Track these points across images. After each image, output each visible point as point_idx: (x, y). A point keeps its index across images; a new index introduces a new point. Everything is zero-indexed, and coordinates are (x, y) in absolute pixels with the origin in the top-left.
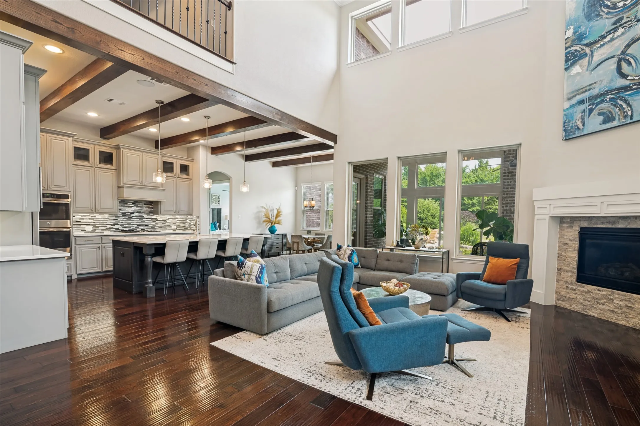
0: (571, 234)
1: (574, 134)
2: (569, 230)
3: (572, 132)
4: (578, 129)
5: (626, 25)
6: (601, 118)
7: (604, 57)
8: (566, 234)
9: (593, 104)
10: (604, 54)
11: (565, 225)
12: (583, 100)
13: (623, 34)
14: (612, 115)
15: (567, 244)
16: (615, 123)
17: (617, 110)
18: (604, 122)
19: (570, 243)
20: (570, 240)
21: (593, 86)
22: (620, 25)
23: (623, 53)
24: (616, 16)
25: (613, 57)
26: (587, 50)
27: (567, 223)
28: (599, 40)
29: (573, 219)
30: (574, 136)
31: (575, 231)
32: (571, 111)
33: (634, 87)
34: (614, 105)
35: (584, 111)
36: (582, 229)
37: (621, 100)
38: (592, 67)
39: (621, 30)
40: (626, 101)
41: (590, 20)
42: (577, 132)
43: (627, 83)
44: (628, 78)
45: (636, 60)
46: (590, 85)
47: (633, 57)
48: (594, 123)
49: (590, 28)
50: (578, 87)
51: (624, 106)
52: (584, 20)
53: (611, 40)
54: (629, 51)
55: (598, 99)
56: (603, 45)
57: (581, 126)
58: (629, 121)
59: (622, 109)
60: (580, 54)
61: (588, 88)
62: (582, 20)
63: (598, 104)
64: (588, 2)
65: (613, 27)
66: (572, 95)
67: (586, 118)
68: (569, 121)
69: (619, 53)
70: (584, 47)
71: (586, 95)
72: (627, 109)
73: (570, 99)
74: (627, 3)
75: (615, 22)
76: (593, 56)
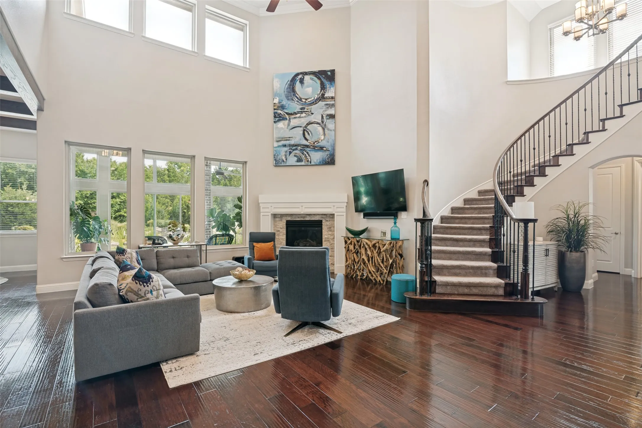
0: (281, 225)
1: (281, 164)
2: (280, 222)
3: (280, 162)
4: (283, 161)
5: (307, 113)
6: (296, 159)
7: (296, 125)
8: (278, 225)
9: (291, 149)
10: (296, 123)
11: (277, 219)
12: (286, 145)
13: (305, 117)
14: (301, 158)
15: (279, 231)
16: (303, 163)
17: (304, 156)
18: (298, 161)
19: (281, 230)
20: (281, 228)
21: (291, 139)
22: (304, 112)
23: (306, 127)
24: (302, 105)
25: (301, 127)
26: (287, 116)
27: (279, 217)
28: (293, 114)
29: (282, 216)
30: (281, 165)
31: (284, 222)
32: (278, 149)
33: (311, 147)
34: (302, 153)
35: (286, 152)
36: (287, 222)
37: (305, 151)
38: (290, 127)
39: (304, 115)
40: (308, 153)
41: (288, 100)
42: (283, 163)
43: (308, 144)
44: (309, 141)
45: (311, 133)
46: (289, 138)
47: (310, 131)
48: (292, 160)
49: (288, 105)
50: (282, 136)
51: (307, 155)
52: (285, 98)
53: (300, 117)
54: (308, 127)
55: (294, 147)
56: (295, 118)
57: (285, 160)
58: (310, 164)
59: (306, 156)
60: (283, 117)
61: (288, 139)
62: (284, 97)
63: (294, 150)
64: (287, 89)
65: (301, 111)
66: (279, 140)
67: (288, 156)
68: (278, 155)
69: (304, 126)
70: (285, 114)
71: (287, 143)
72: (308, 157)
73: (278, 141)
74: (307, 101)
75: (301, 109)
76: (290, 122)
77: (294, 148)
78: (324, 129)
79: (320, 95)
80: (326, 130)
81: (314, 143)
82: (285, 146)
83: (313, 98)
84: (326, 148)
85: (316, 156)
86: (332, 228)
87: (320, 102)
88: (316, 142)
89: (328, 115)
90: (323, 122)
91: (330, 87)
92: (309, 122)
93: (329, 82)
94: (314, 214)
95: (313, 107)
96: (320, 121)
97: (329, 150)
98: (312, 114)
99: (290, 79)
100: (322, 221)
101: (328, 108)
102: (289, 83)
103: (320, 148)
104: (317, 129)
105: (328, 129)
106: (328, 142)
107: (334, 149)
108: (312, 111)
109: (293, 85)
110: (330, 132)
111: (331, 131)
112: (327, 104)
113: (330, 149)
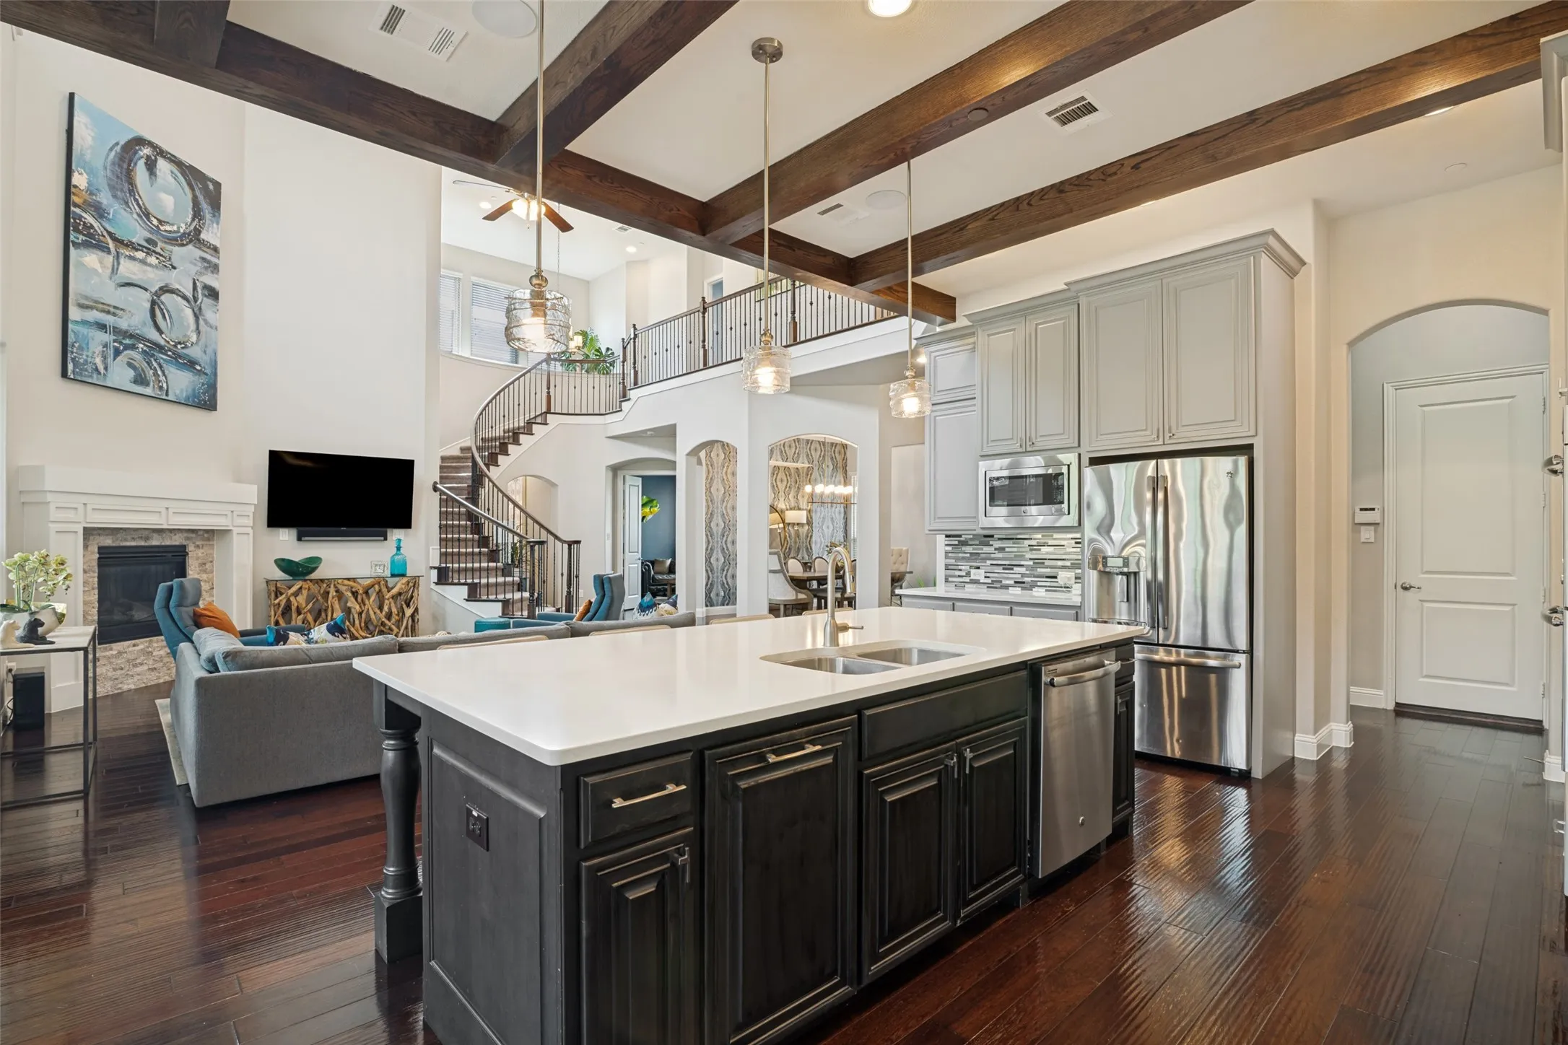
0: (84, 560)
1: (91, 377)
3: (86, 370)
4: (99, 372)
5: (161, 258)
6: (131, 373)
7: (135, 278)
9: (121, 343)
10: (134, 274)
12: (105, 326)
13: (157, 267)
14: (145, 375)
16: (148, 391)
17: (151, 372)
18: (135, 382)
19: (85, 577)
20: (85, 572)
21: (120, 313)
22: (153, 251)
23: (157, 295)
24: (150, 232)
25: (146, 290)
26: (111, 245)
28: (127, 245)
29: (89, 532)
30: (90, 380)
31: (92, 553)
32: (84, 329)
33: (169, 353)
34: (148, 364)
35: (105, 346)
36: (102, 550)
37: (155, 360)
38: (117, 279)
39: (153, 260)
40: (161, 367)
41: (115, 196)
42: (95, 375)
43: (162, 343)
44: (163, 336)
45: (170, 318)
46: (115, 307)
47: (168, 311)
48: (120, 374)
49: (115, 212)
50: (96, 296)
51: (160, 373)
52: (107, 187)
53: (143, 262)
54: (163, 298)
55: (126, 339)
56: (132, 258)
57: (101, 368)
58: (164, 397)
59: (156, 374)
60: (99, 241)
61: (112, 310)
62: (102, 183)
63: (127, 347)
64: (113, 164)
65: (146, 244)
66: (87, 303)
67: (110, 359)
68: (81, 348)
69: (153, 290)
70: (105, 233)
71: (108, 320)
72: (162, 378)
73: (81, 306)
74: (162, 228)
75: (148, 241)
76: (119, 264)
77: (127, 341)
78: (197, 317)
79: (192, 227)
80: (201, 322)
81: (175, 346)
82: (102, 327)
83: (175, 228)
84: (200, 366)
85: (181, 381)
86: (208, 566)
87: (190, 247)
88: (180, 343)
89: (206, 287)
90: (195, 299)
91: (213, 223)
92: (166, 286)
93: (209, 207)
94: (171, 531)
95: (176, 250)
96: (189, 295)
97: (206, 374)
98: (174, 268)
99: (122, 143)
100: (184, 547)
101: (206, 268)
102: (118, 148)
103: (189, 361)
104: (182, 310)
105: (206, 321)
106: (205, 352)
107: (215, 374)
108: (173, 260)
109: (129, 165)
110: (209, 329)
111: (211, 327)
112: (204, 259)
113: (208, 371)
